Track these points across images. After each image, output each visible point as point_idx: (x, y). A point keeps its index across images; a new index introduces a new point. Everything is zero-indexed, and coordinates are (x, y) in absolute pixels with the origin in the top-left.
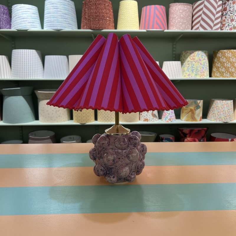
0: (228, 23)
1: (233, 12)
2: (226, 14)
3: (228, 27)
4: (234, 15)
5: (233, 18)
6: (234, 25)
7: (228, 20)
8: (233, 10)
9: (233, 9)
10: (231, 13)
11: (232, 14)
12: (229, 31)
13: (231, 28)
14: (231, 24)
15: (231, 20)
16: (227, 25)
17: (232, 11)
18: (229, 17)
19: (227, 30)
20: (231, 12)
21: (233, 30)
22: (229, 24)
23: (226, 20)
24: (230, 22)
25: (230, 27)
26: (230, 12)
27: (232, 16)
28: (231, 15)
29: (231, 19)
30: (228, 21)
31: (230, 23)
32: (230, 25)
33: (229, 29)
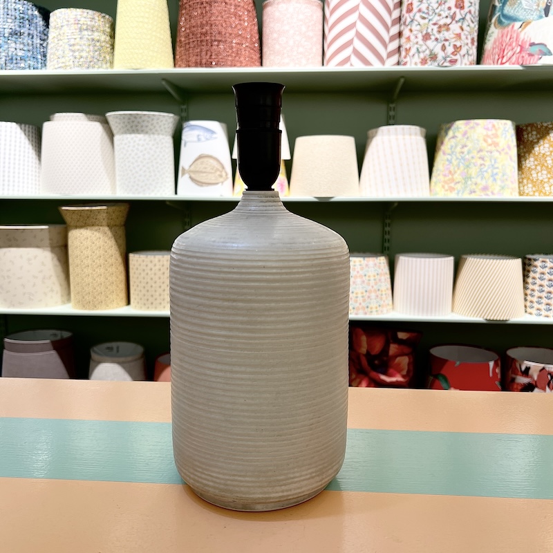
0: (416, 46)
1: (428, 13)
2: (412, 21)
3: (416, 55)
4: (431, 22)
5: (429, 31)
6: (431, 51)
7: (416, 37)
8: (428, 8)
9: (427, 5)
10: (424, 18)
11: (427, 21)
12: (420, 67)
13: (425, 57)
14: (424, 48)
15: (423, 36)
16: (413, 50)
17: (426, 11)
18: (418, 27)
19: (416, 64)
20: (424, 15)
21: (429, 63)
22: (418, 46)
23: (412, 38)
24: (421, 42)
25: (422, 56)
26: (421, 14)
27: (425, 24)
28: (422, 22)
29: (424, 32)
30: (415, 41)
31: (421, 45)
32: (420, 50)
33: (418, 61)
